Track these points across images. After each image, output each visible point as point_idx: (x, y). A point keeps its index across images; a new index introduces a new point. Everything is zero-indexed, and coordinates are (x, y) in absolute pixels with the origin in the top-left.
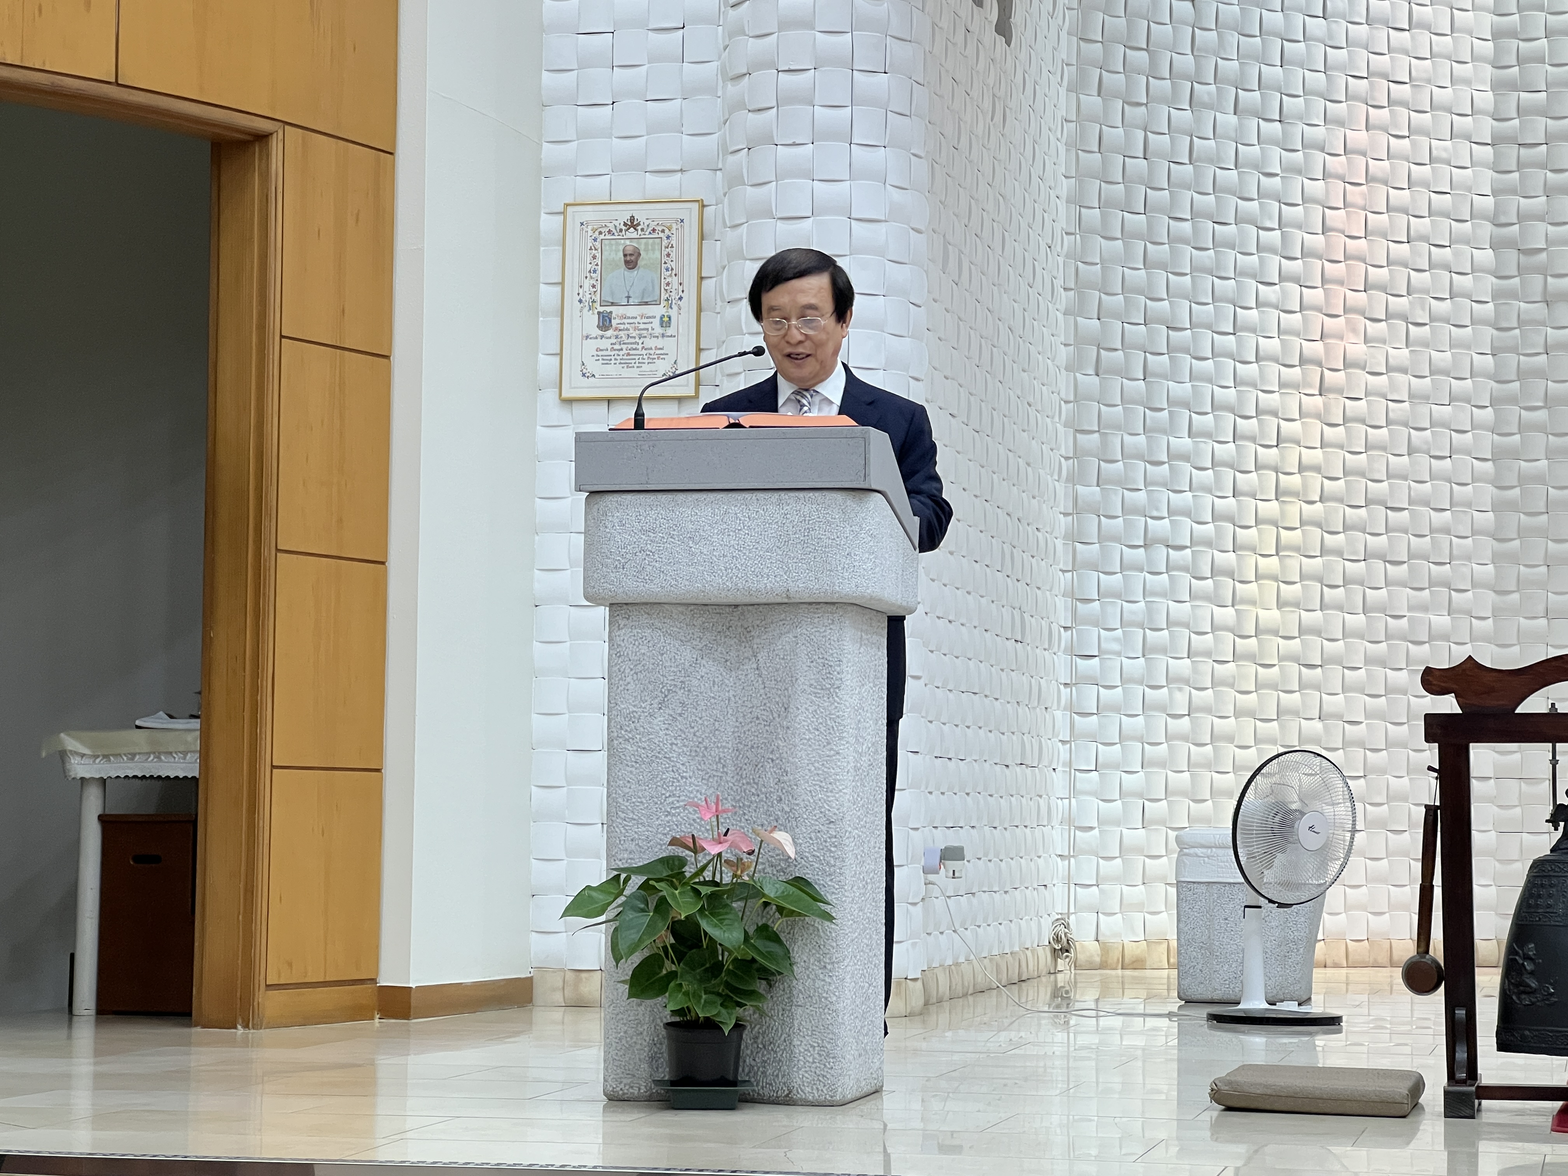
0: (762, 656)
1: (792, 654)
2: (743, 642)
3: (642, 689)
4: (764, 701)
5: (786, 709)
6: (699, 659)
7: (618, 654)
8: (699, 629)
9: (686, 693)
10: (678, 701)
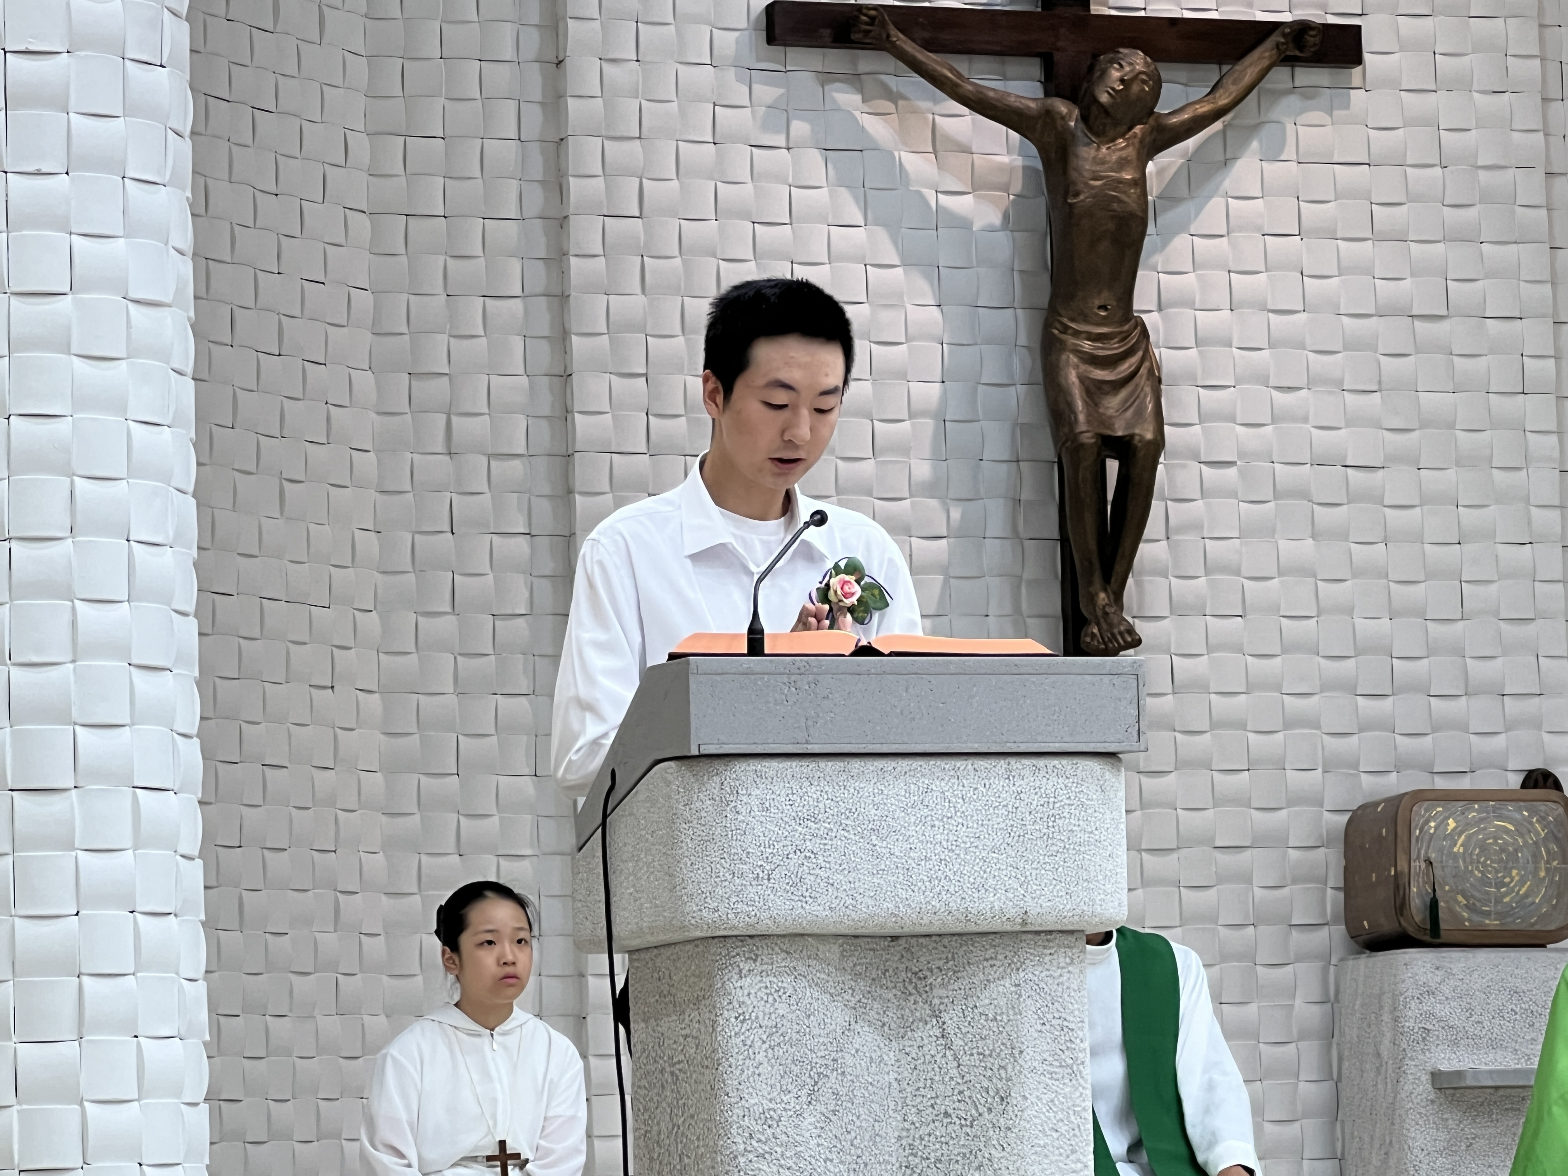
0: (951, 1018)
1: (1011, 1012)
2: (910, 994)
3: (782, 1072)
4: (961, 1088)
5: (1002, 1099)
6: (853, 1023)
7: (742, 1017)
8: (850, 974)
9: (840, 1077)
10: (830, 1091)
